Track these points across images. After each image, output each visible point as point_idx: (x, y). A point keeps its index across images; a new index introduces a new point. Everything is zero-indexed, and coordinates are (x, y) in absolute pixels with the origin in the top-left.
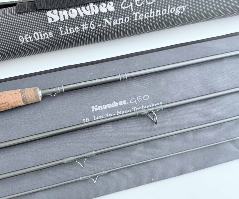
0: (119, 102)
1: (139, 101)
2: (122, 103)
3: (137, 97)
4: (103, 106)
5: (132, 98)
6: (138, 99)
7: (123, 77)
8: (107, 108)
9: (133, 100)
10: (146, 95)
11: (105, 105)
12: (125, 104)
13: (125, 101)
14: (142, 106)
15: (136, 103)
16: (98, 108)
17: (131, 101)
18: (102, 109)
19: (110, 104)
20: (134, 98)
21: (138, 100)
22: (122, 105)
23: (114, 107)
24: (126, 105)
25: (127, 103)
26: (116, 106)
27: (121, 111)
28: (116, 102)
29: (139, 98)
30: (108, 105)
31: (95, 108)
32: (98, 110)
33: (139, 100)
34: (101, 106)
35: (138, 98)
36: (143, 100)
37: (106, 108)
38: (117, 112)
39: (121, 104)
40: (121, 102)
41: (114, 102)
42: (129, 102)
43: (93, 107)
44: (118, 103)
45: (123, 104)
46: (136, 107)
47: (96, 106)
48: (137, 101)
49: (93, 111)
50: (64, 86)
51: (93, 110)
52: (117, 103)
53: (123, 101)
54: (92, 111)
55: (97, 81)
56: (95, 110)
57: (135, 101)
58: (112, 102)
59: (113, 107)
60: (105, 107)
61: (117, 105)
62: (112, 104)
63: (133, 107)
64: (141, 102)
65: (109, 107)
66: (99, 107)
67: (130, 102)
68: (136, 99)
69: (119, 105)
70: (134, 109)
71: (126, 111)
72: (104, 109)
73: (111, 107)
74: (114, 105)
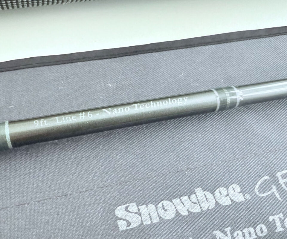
0: (217, 193)
2: (227, 195)
3: (279, 175)
4: (160, 205)
5: (260, 177)
6: (282, 181)
7: (229, 102)
8: (173, 216)
9: (265, 187)
12: (240, 198)
15: (280, 199)
16: (139, 214)
17: (257, 186)
18: (156, 220)
19: (185, 199)
20: (267, 177)
21: (283, 185)
22: (229, 203)
23: (198, 210)
24: (242, 203)
27: (228, 230)
28: (204, 190)
29: (283, 177)
30: (176, 201)
31: (129, 217)
32: (142, 223)
34: (151, 207)
35: (280, 178)
37: (169, 215)
38: (215, 232)
41: (199, 191)
42: (251, 192)
43: (120, 212)
46: (281, 215)
48: (279, 187)
49: (121, 229)
50: (12, 125)
51: (122, 225)
52: (209, 195)
53: (230, 188)
54: (116, 227)
55: (136, 108)
56: (129, 224)
57: (274, 189)
58: (190, 192)
59: (196, 210)
60: (166, 210)
62: (193, 197)
63: (271, 214)
66: (143, 208)
67: (256, 190)
68: (275, 181)
70: (275, 222)
71: (248, 228)
72: (163, 219)
73: (188, 210)
74: (200, 205)
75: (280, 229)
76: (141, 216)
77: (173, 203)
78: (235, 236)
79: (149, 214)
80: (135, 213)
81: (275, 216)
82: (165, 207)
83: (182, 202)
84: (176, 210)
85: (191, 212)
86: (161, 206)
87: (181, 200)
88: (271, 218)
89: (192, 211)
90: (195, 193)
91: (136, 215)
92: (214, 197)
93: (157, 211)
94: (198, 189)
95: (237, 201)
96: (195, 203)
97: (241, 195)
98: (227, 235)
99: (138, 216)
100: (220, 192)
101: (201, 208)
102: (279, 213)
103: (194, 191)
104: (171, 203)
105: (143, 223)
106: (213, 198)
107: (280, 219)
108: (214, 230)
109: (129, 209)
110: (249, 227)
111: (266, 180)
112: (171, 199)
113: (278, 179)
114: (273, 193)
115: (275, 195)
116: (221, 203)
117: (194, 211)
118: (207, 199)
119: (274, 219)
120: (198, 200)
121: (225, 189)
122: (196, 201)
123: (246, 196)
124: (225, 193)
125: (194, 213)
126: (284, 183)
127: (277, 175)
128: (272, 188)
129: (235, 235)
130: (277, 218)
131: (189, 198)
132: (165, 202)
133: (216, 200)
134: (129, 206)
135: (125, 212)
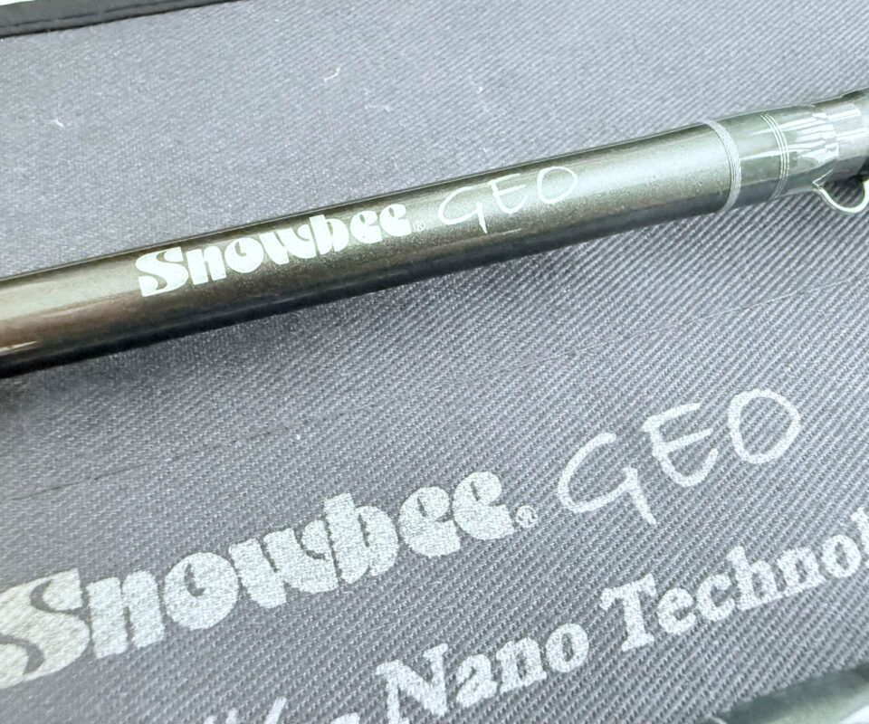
0: (409, 508)
1: (678, 478)
2: (449, 516)
3: (652, 425)
4: (178, 572)
5: (581, 437)
6: (661, 450)
9: (596, 478)
10: (755, 393)
11: (202, 562)
13: (491, 486)
14: (737, 555)
15: (650, 519)
16: (84, 614)
17: (567, 475)
18: (150, 635)
19: (281, 540)
20: (607, 438)
21: (668, 468)
22: (454, 545)
23: (328, 584)
24: (502, 546)
25: (526, 515)
26: (367, 576)
27: (435, 655)
28: (360, 501)
29: (669, 432)
30: (245, 551)
31: (43, 630)
32: (88, 654)
33: (675, 459)
34: (141, 582)
35: (656, 437)
36: (728, 456)
38: (380, 670)
39: (437, 542)
40: (435, 498)
41: (341, 509)
42: (543, 496)
43: (9, 610)
44: (394, 514)
45: (464, 536)
46: (648, 583)
47: (64, 589)
48: (650, 471)
51: (6, 666)
52: (379, 522)
53: (463, 489)
56: (35, 658)
57: (632, 482)
59: (319, 581)
60: (199, 593)
61: (384, 557)
62: (314, 531)
63: (613, 583)
64: (704, 487)
65: (269, 596)
66: (104, 591)
67: (562, 490)
68: (635, 446)
69: (403, 547)
70: (622, 612)
71: (517, 640)
72: (179, 629)
73: (287, 585)
74: (336, 563)
75: (638, 637)
76: (89, 624)
77: (232, 563)
78: (460, 679)
79: (127, 614)
80: (69, 612)
81: (625, 587)
82: (196, 579)
83: (267, 556)
84: (242, 588)
85: (300, 594)
86: (182, 576)
87: (263, 547)
88: (608, 597)
89: (305, 588)
90: (323, 518)
91: (72, 619)
92: (397, 528)
93: (161, 598)
94: (337, 499)
95: (484, 536)
96: (320, 556)
97: (503, 511)
98: (429, 678)
99: (81, 624)
100: (421, 508)
101: (339, 573)
102: (643, 575)
103: (322, 507)
104: (226, 562)
105: (92, 655)
106: (391, 531)
107: (644, 599)
108: (380, 661)
109: (46, 597)
110: (522, 637)
111: (602, 449)
112: (226, 546)
113: (648, 441)
114: (627, 496)
115: (632, 506)
116: (422, 551)
117: (311, 587)
118: (366, 535)
119: (618, 601)
120: (331, 543)
121: (442, 493)
122: (323, 548)
123: (519, 513)
124: (442, 511)
125: (312, 597)
126: (670, 455)
127: (645, 428)
128: (622, 479)
129: (463, 672)
130: (629, 594)
131: (299, 538)
132: (198, 561)
133: (400, 539)
134: (48, 584)
135: (31, 609)
